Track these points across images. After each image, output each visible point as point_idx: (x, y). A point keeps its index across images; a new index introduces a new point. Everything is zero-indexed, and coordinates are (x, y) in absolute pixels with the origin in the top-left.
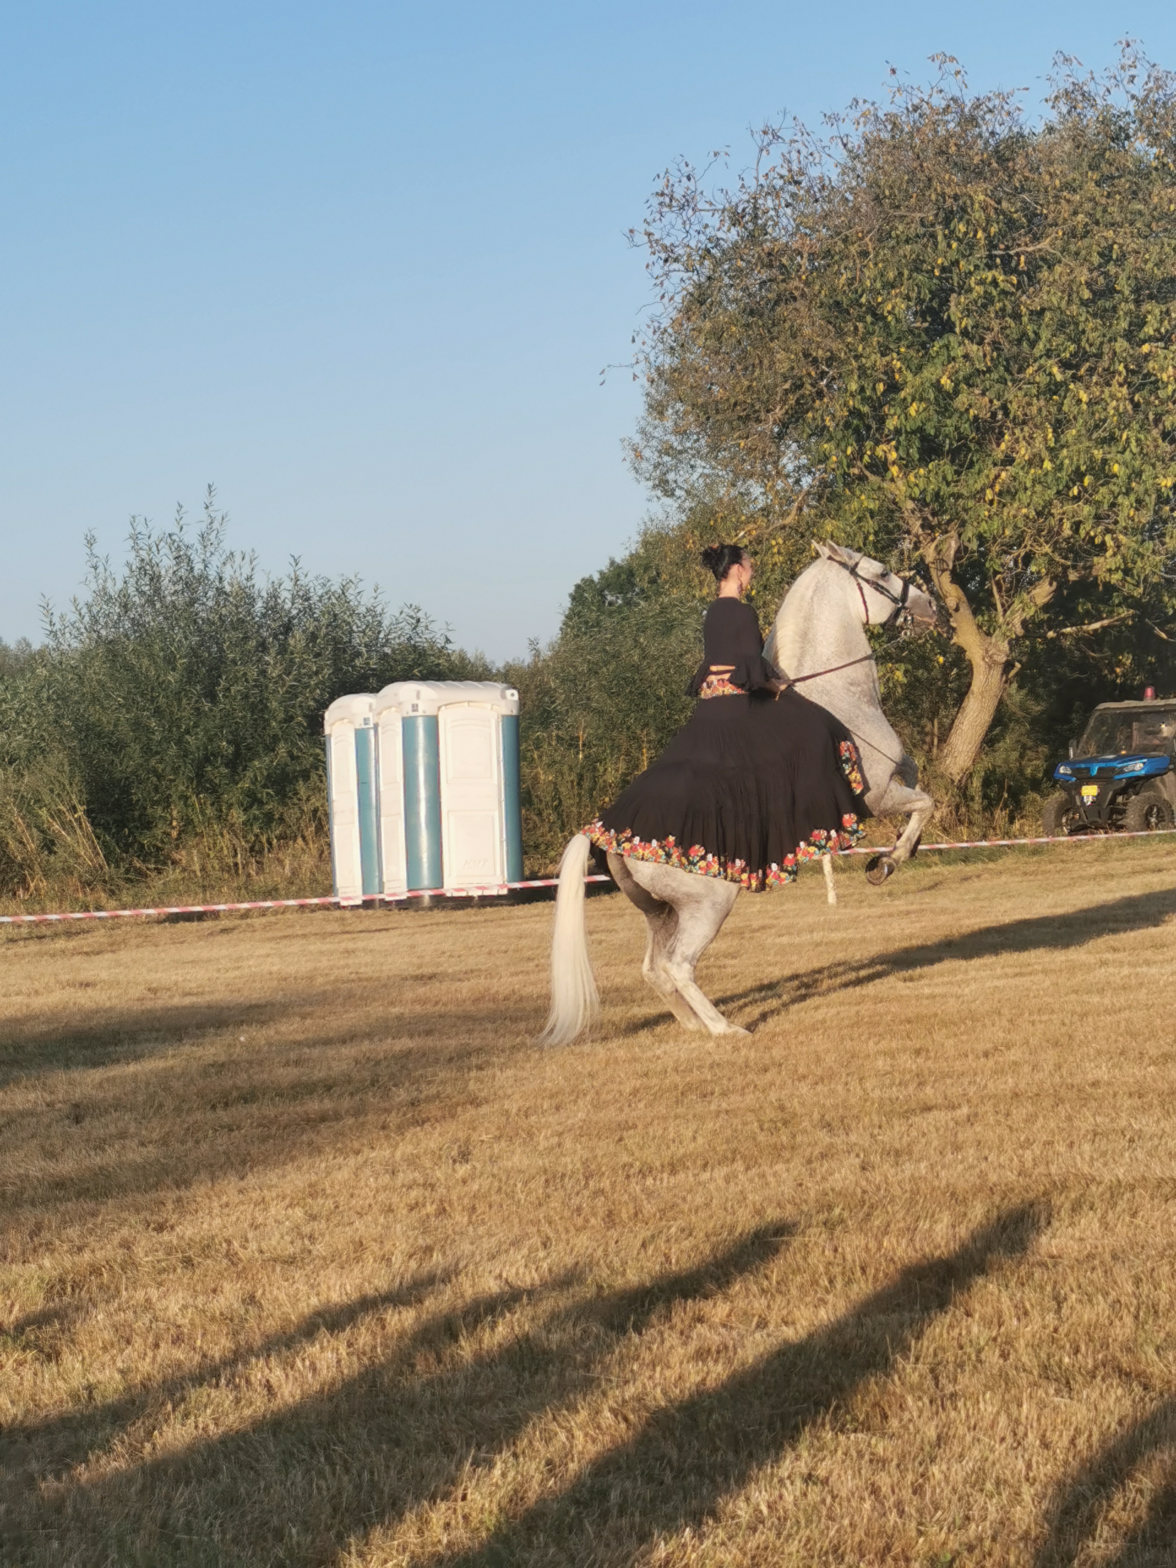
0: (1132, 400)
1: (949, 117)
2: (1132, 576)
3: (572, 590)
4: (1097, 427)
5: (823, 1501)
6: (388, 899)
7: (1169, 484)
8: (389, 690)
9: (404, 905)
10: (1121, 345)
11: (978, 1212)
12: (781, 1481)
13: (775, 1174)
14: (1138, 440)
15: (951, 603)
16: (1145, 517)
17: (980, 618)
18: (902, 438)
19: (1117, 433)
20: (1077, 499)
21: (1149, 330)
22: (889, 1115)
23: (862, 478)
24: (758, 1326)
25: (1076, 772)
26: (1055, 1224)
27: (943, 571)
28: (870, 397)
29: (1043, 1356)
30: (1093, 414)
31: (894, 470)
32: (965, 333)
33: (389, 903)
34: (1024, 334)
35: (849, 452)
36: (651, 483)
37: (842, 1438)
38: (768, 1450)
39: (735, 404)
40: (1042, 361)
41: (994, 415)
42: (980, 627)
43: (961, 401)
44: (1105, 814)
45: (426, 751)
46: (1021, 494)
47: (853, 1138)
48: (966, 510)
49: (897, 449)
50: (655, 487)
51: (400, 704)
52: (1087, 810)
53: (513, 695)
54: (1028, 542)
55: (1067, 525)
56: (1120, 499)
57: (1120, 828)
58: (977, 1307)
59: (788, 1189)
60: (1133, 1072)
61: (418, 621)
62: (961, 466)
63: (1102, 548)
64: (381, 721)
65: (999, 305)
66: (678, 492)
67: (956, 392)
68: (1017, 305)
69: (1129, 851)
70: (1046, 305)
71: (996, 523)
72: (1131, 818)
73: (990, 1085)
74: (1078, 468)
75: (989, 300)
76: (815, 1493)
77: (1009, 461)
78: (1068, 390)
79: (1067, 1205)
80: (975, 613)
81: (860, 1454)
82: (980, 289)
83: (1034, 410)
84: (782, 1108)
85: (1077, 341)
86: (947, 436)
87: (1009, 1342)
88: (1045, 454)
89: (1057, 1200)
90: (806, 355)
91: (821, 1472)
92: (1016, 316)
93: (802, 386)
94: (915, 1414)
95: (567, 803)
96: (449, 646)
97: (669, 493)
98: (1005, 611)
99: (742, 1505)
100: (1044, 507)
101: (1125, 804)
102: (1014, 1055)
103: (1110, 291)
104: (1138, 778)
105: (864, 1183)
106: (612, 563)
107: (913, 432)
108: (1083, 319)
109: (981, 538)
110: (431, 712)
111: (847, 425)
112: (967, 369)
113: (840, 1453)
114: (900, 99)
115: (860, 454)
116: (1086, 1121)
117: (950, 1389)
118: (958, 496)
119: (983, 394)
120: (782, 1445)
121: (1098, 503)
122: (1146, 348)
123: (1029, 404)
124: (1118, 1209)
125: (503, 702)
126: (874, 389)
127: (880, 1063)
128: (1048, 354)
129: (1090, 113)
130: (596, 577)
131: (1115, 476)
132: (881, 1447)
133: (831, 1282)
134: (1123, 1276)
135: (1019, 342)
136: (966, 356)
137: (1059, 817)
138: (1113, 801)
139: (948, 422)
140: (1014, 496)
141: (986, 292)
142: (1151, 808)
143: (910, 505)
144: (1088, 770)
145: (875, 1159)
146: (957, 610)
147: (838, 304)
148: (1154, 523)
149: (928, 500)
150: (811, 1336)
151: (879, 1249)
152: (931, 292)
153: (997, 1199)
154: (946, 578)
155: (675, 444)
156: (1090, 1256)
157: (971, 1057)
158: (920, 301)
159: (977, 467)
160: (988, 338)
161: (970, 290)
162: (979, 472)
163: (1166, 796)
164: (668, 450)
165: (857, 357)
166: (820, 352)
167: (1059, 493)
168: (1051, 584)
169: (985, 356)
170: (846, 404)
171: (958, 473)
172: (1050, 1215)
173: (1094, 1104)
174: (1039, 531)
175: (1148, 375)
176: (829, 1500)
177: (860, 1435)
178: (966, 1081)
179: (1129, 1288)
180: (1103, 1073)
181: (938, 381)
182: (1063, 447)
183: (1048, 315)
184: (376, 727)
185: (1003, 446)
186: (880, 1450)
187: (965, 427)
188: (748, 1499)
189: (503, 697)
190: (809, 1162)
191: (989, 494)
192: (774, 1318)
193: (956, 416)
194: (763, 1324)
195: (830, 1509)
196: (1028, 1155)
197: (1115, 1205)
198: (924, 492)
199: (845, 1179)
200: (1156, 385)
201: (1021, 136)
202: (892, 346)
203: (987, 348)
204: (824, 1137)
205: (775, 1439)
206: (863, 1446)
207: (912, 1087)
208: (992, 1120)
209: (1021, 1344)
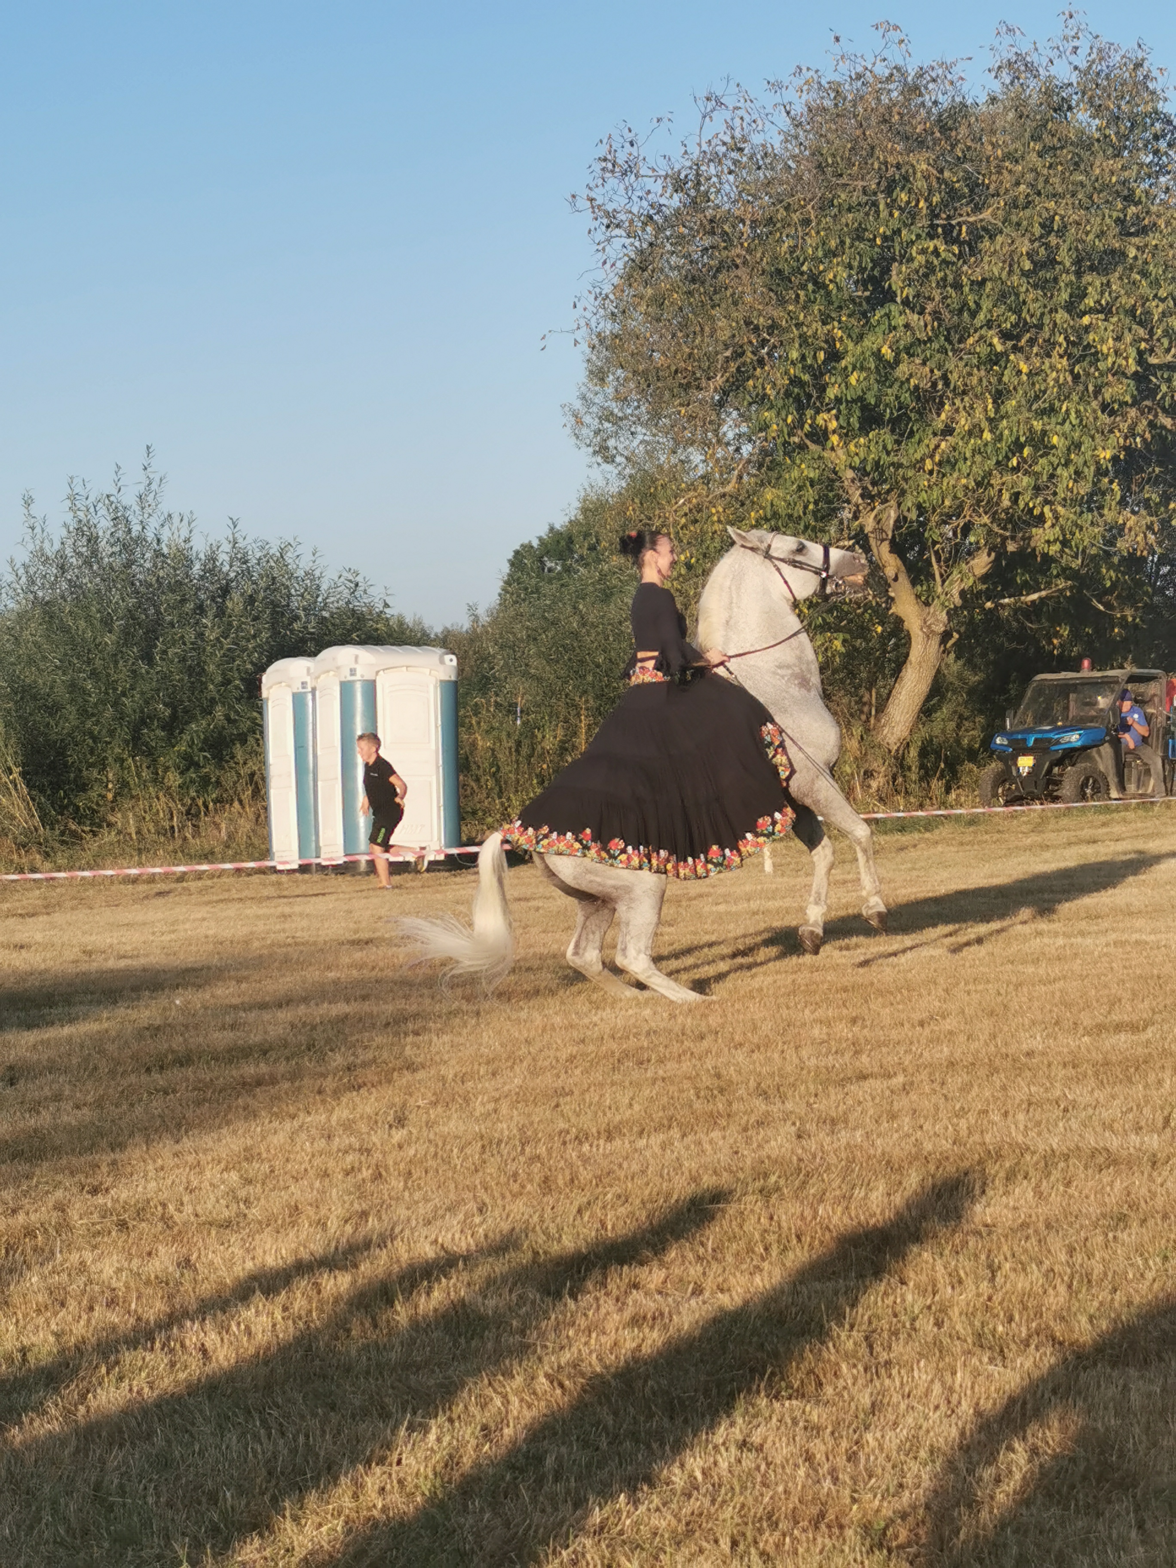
0: (1072, 372)
1: (892, 86)
2: (1071, 548)
3: (510, 555)
4: (1037, 398)
5: (758, 1468)
6: (324, 863)
7: (1108, 456)
8: (328, 653)
9: (340, 870)
10: (1061, 316)
11: (913, 1181)
12: (716, 1447)
13: (711, 1142)
14: (1078, 412)
15: (890, 572)
16: (1084, 488)
17: (919, 588)
18: (842, 407)
19: (1057, 404)
20: (1016, 470)
21: (1090, 302)
22: (826, 1083)
23: (802, 447)
24: (693, 1293)
25: (1013, 743)
26: (990, 1193)
27: (883, 540)
28: (811, 366)
29: (977, 1324)
30: (1033, 384)
31: (835, 439)
32: (906, 302)
33: (325, 868)
34: (965, 304)
35: (789, 420)
36: (591, 450)
37: (777, 1405)
38: (703, 1416)
39: (676, 372)
40: (983, 332)
41: (934, 385)
42: (918, 597)
43: (903, 370)
44: (1042, 783)
45: (364, 715)
46: (960, 464)
47: (789, 1106)
48: (906, 480)
49: (837, 418)
50: (595, 453)
51: (338, 668)
52: (1024, 781)
53: (451, 661)
54: (967, 512)
55: (1006, 496)
56: (1059, 471)
57: (1055, 799)
58: (912, 1275)
59: (724, 1157)
60: (1068, 1043)
61: (357, 585)
62: (902, 435)
63: (1041, 520)
64: (320, 684)
65: (940, 275)
66: (619, 459)
67: (897, 361)
68: (958, 274)
69: (1064, 822)
70: (987, 276)
71: (936, 493)
72: (1067, 789)
73: (926, 1054)
74: (1018, 438)
75: (930, 269)
76: (749, 1460)
77: (948, 431)
78: (1008, 361)
79: (1002, 1174)
80: (914, 583)
81: (795, 1422)
82: (921, 259)
83: (975, 380)
84: (718, 1076)
85: (1018, 312)
86: (887, 405)
87: (943, 1310)
88: (985, 424)
89: (992, 1169)
90: (748, 323)
91: (756, 1439)
92: (957, 286)
93: (743, 353)
94: (850, 1382)
95: (505, 769)
96: (387, 610)
97: (610, 460)
98: (943, 582)
99: (677, 1471)
100: (983, 478)
101: (1061, 775)
102: (948, 1025)
103: (1052, 262)
104: (1074, 750)
105: (800, 1151)
106: (552, 529)
107: (854, 401)
108: (1023, 289)
109: (919, 507)
110: (369, 676)
111: (788, 394)
112: (908, 339)
113: (774, 1420)
114: (844, 67)
115: (801, 423)
116: (1021, 1091)
117: (884, 1356)
118: (900, 466)
119: (924, 363)
120: (717, 1411)
121: (1037, 475)
122: (1086, 320)
123: (970, 374)
124: (1052, 1178)
125: (441, 668)
126: (815, 357)
127: (816, 1032)
128: (989, 324)
129: (1033, 83)
130: (535, 543)
131: (1054, 447)
132: (816, 1414)
133: (766, 1249)
134: (1056, 1244)
135: (960, 311)
136: (907, 326)
137: (995, 787)
138: (1049, 771)
139: (889, 391)
140: (953, 467)
141: (927, 261)
142: (1087, 779)
143: (850, 474)
144: (1025, 740)
145: (811, 1127)
146: (896, 579)
147: (779, 272)
148: (1091, 495)
149: (868, 468)
150: (746, 1303)
151: (815, 1218)
152: (872, 260)
153: (932, 1168)
154: (885, 547)
155: (616, 411)
156: (1024, 1225)
157: (907, 1026)
158: (862, 270)
159: (917, 437)
160: (929, 307)
161: (912, 259)
162: (920, 441)
163: (1102, 768)
164: (608, 416)
165: (798, 325)
166: (761, 319)
167: (998, 463)
168: (989, 555)
169: (926, 326)
170: (786, 373)
171: (898, 442)
172: (985, 1184)
173: (1028, 1074)
174: (979, 501)
175: (1089, 346)
176: (763, 1467)
177: (794, 1402)
178: (901, 1050)
179: (1063, 1257)
180: (1037, 1043)
181: (879, 350)
182: (1002, 418)
183: (989, 285)
184: (314, 690)
185: (943, 416)
186: (815, 1418)
187: (906, 397)
188: (682, 1466)
189: (442, 662)
190: (745, 1130)
191: (929, 465)
192: (709, 1284)
193: (896, 386)
194: (698, 1291)
195: (764, 1476)
196: (963, 1124)
197: (1049, 1174)
198: (864, 461)
199: (781, 1146)
200: (1096, 357)
201: (963, 105)
202: (833, 315)
203: (928, 318)
204: (760, 1105)
205: (710, 1406)
206: (797, 1413)
207: (847, 1056)
208: (927, 1089)
209: (955, 1313)
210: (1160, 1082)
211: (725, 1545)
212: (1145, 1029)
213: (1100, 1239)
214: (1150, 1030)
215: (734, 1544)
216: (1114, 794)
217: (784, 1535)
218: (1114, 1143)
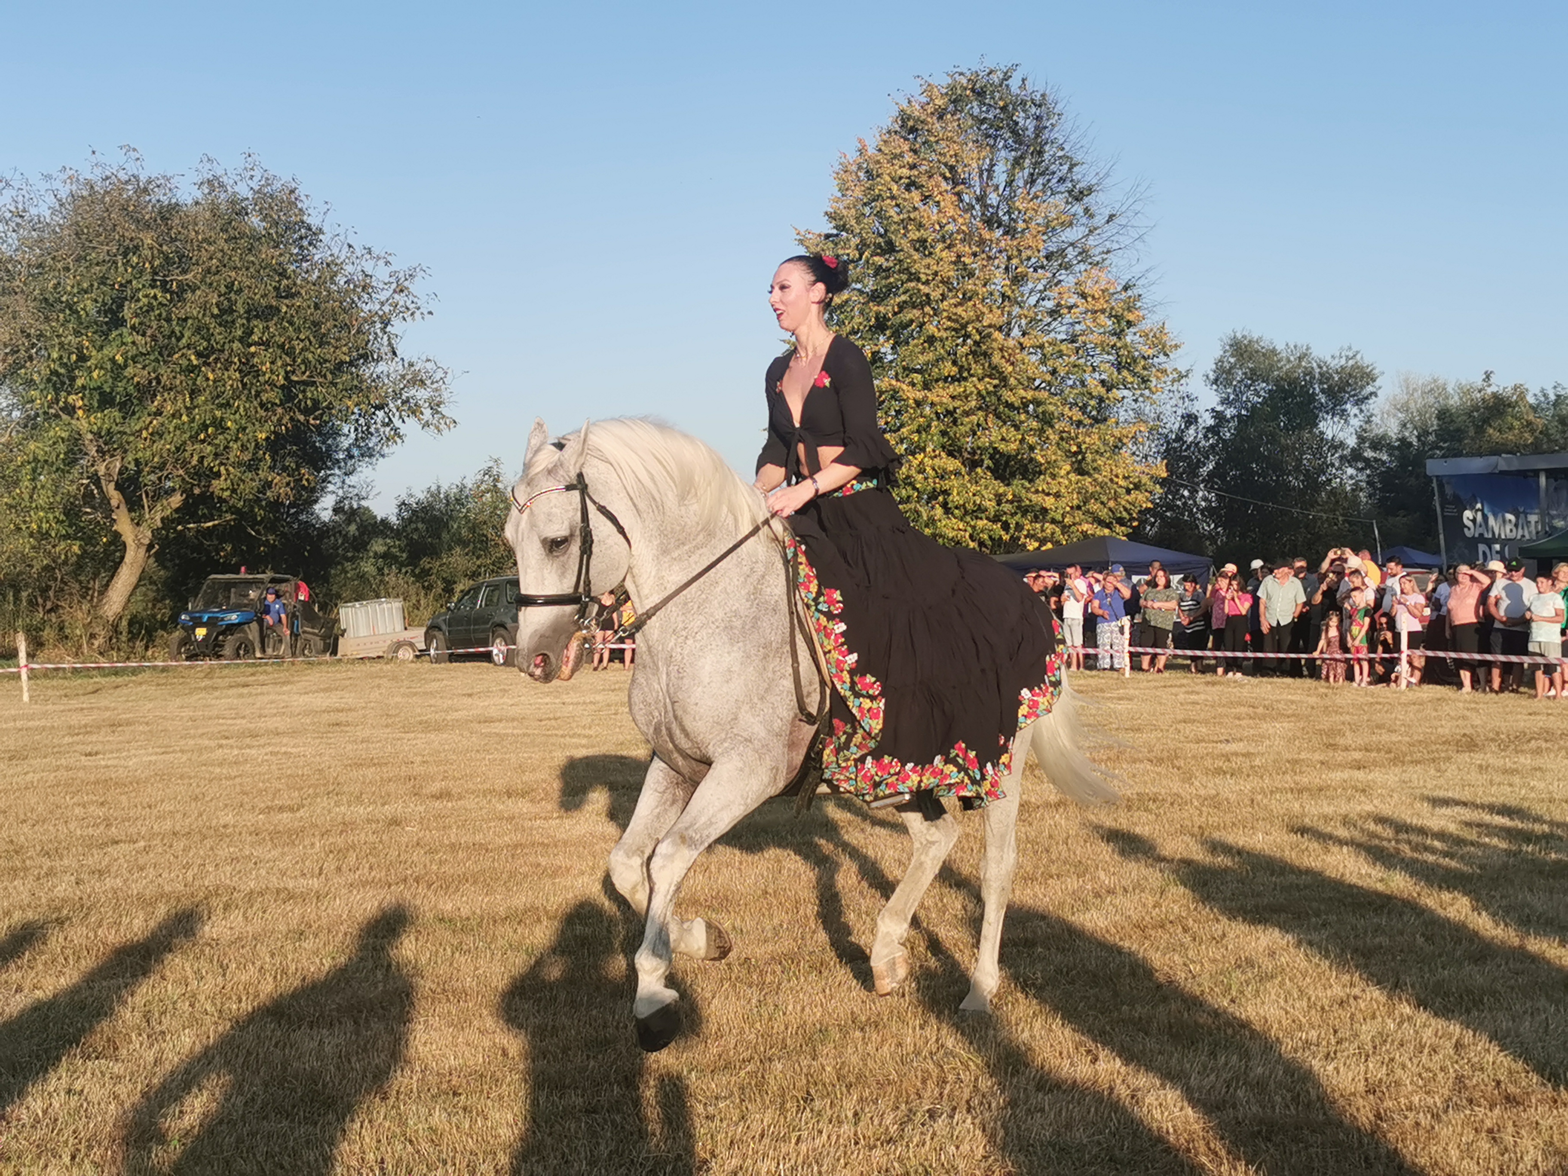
0: (242, 381)
1: (130, 187)
2: (237, 494)
4: (218, 397)
5: (82, 1105)
7: (263, 437)
10: (236, 345)
11: (162, 911)
12: (49, 1094)
13: (15, 888)
14: (245, 407)
15: (114, 503)
16: (246, 457)
17: (133, 514)
18: (87, 392)
19: (231, 401)
20: (203, 441)
21: (255, 338)
22: (90, 847)
23: (57, 416)
24: (16, 991)
25: (192, 619)
26: (214, 918)
27: (110, 481)
28: (66, 364)
29: (219, 1005)
30: (216, 388)
31: (80, 413)
32: (133, 327)
34: (173, 332)
35: (49, 397)
37: (89, 1063)
38: (38, 1073)
40: (184, 351)
41: (150, 382)
42: (132, 520)
43: (129, 371)
44: (211, 647)
46: (166, 436)
47: (66, 862)
48: (128, 443)
49: (82, 399)
52: (199, 644)
54: (169, 466)
55: (196, 458)
56: (231, 444)
57: (219, 657)
58: (168, 973)
59: (25, 897)
60: (250, 819)
62: (127, 414)
63: (218, 475)
65: (157, 312)
67: (126, 366)
68: (169, 313)
69: (226, 672)
70: (188, 315)
71: (148, 453)
72: (227, 651)
73: (155, 827)
74: (205, 421)
75: (151, 308)
76: (74, 1101)
77: (158, 413)
78: (200, 371)
79: (221, 905)
80: (130, 511)
81: (103, 1075)
82: (145, 300)
83: (178, 382)
84: (12, 841)
85: (209, 341)
86: (118, 393)
87: (194, 996)
88: (183, 411)
89: (214, 902)
90: (22, 332)
91: (77, 1086)
92: (168, 320)
93: (18, 351)
94: (138, 1046)
98: (150, 511)
99: (24, 1111)
100: (181, 445)
101: (224, 641)
102: (167, 807)
103: (231, 311)
104: (233, 625)
105: (78, 893)
107: (94, 389)
108: (212, 326)
109: (137, 461)
111: (49, 380)
112: (133, 351)
113: (89, 1074)
114: (98, 171)
115: (57, 401)
116: (224, 852)
117: (158, 1028)
118: (125, 433)
119: (144, 368)
120: (47, 1069)
121: (218, 446)
122: (253, 349)
123: (175, 377)
124: (254, 908)
126: (69, 358)
127: (77, 811)
128: (188, 347)
129: (223, 196)
131: (228, 428)
132: (118, 1068)
133: (65, 959)
134: (263, 951)
135: (170, 337)
136: (133, 343)
137: (179, 648)
138: (217, 637)
139: (120, 384)
140: (161, 436)
141: (149, 302)
142: (241, 645)
143: (90, 436)
144: (201, 618)
145: (85, 876)
146: (118, 507)
147: (46, 300)
148: (251, 461)
149: (103, 434)
150: (55, 996)
151: (96, 937)
152: (111, 298)
153: (173, 902)
154: (112, 486)
156: (240, 939)
157: (140, 807)
158: (104, 304)
159: (137, 415)
160: (149, 332)
161: (138, 300)
162: (139, 418)
163: (251, 637)
165: (58, 336)
166: (33, 330)
167: (191, 437)
168: (182, 495)
169: (146, 344)
170: (49, 366)
171: (124, 418)
172: (210, 912)
173: (228, 840)
174: (177, 460)
175: (253, 366)
176: (85, 1105)
177: (102, 1061)
178: (139, 823)
179: (268, 959)
180: (229, 819)
181: (114, 357)
182: (195, 407)
183: (190, 321)
185: (156, 403)
186: (116, 1070)
187: (131, 389)
188: (28, 1108)
190: (38, 879)
191: (144, 434)
192: (27, 984)
193: (125, 381)
194: (19, 990)
195: (86, 1110)
196: (190, 874)
197: (251, 907)
198: (100, 429)
199: (65, 890)
200: (258, 374)
201: (177, 204)
202: (83, 331)
203: (148, 339)
204: (47, 863)
205: (42, 1066)
206: (103, 1069)
207: (102, 828)
208: (160, 850)
209: (202, 998)
210: (313, 844)
211: (67, 1159)
212: (298, 810)
213: (290, 947)
214: (302, 811)
215: (73, 1158)
216: (258, 655)
217: (106, 1149)
218: (291, 885)
